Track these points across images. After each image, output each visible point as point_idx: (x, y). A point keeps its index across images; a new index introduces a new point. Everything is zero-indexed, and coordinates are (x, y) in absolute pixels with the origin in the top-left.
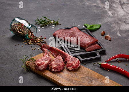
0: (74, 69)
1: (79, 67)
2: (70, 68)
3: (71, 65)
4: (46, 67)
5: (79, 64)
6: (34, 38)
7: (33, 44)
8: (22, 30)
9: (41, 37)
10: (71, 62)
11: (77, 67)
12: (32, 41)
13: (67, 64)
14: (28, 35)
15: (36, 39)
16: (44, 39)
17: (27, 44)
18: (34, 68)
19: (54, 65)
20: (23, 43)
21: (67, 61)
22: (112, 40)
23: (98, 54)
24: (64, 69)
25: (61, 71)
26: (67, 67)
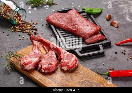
0: (69, 69)
1: (77, 67)
2: (65, 68)
3: (66, 65)
4: (34, 66)
5: (76, 63)
6: (22, 24)
7: (21, 31)
8: (8, 14)
9: (32, 21)
10: (66, 61)
11: (73, 66)
12: (20, 27)
13: (62, 63)
14: (15, 20)
15: (25, 25)
16: (35, 24)
17: (14, 31)
18: (19, 67)
19: (45, 64)
20: (9, 30)
21: (61, 59)
22: (120, 26)
23: (101, 47)
24: (57, 68)
25: (54, 72)
26: (62, 67)
